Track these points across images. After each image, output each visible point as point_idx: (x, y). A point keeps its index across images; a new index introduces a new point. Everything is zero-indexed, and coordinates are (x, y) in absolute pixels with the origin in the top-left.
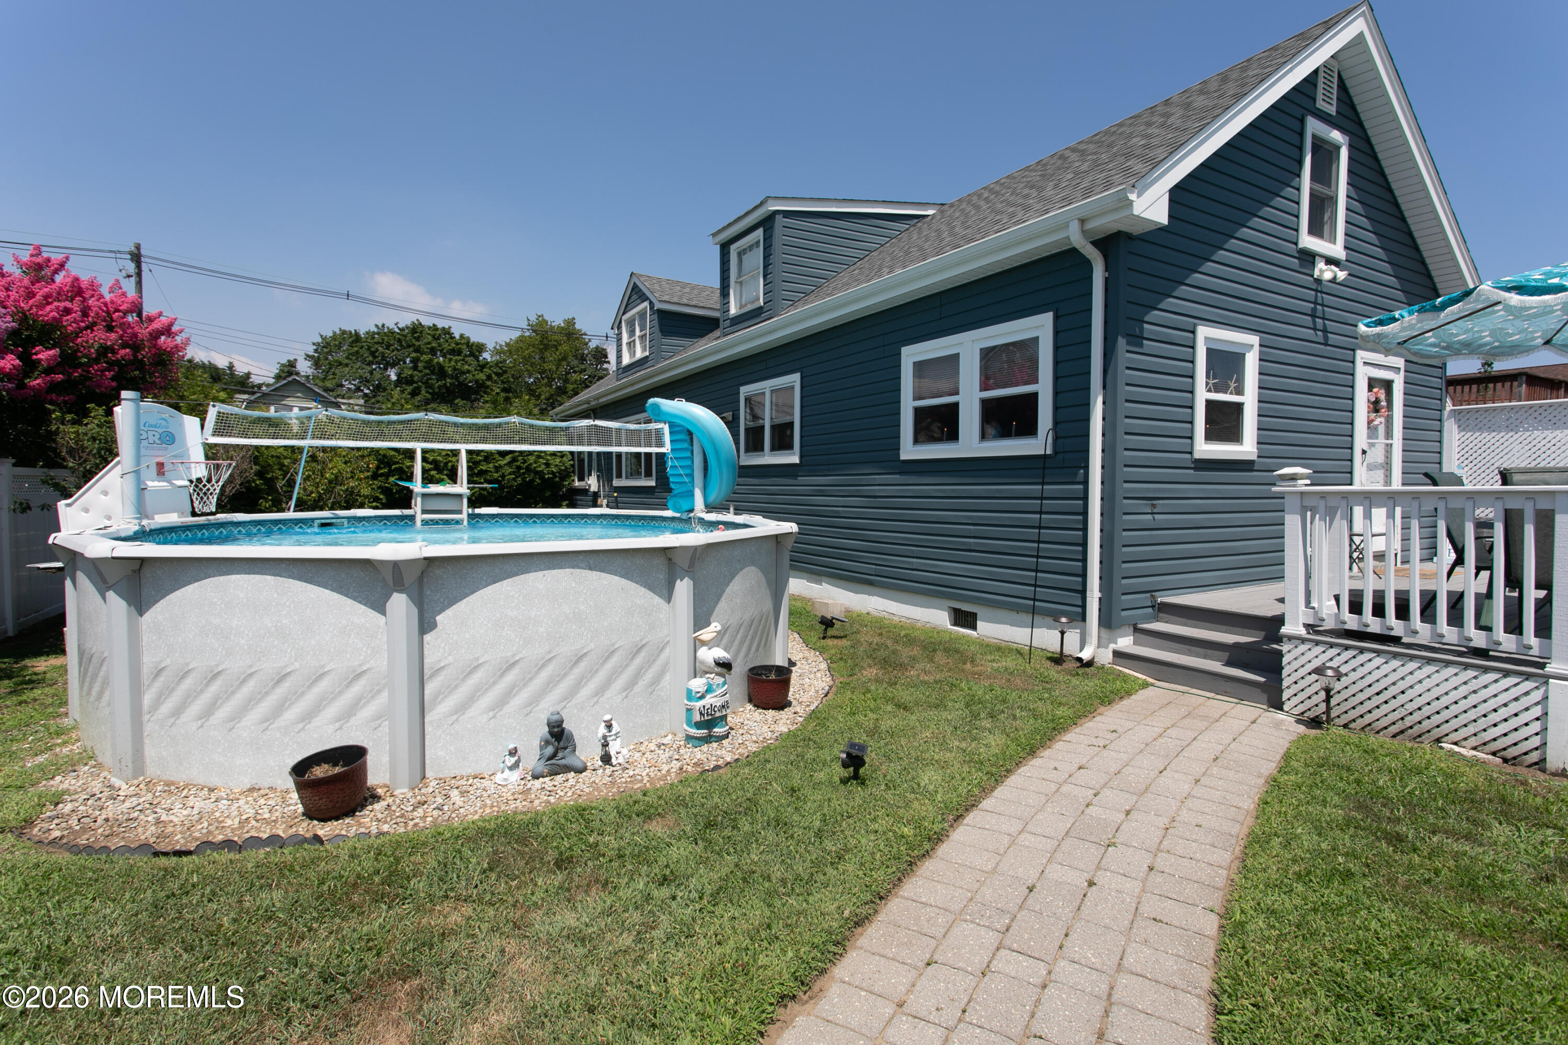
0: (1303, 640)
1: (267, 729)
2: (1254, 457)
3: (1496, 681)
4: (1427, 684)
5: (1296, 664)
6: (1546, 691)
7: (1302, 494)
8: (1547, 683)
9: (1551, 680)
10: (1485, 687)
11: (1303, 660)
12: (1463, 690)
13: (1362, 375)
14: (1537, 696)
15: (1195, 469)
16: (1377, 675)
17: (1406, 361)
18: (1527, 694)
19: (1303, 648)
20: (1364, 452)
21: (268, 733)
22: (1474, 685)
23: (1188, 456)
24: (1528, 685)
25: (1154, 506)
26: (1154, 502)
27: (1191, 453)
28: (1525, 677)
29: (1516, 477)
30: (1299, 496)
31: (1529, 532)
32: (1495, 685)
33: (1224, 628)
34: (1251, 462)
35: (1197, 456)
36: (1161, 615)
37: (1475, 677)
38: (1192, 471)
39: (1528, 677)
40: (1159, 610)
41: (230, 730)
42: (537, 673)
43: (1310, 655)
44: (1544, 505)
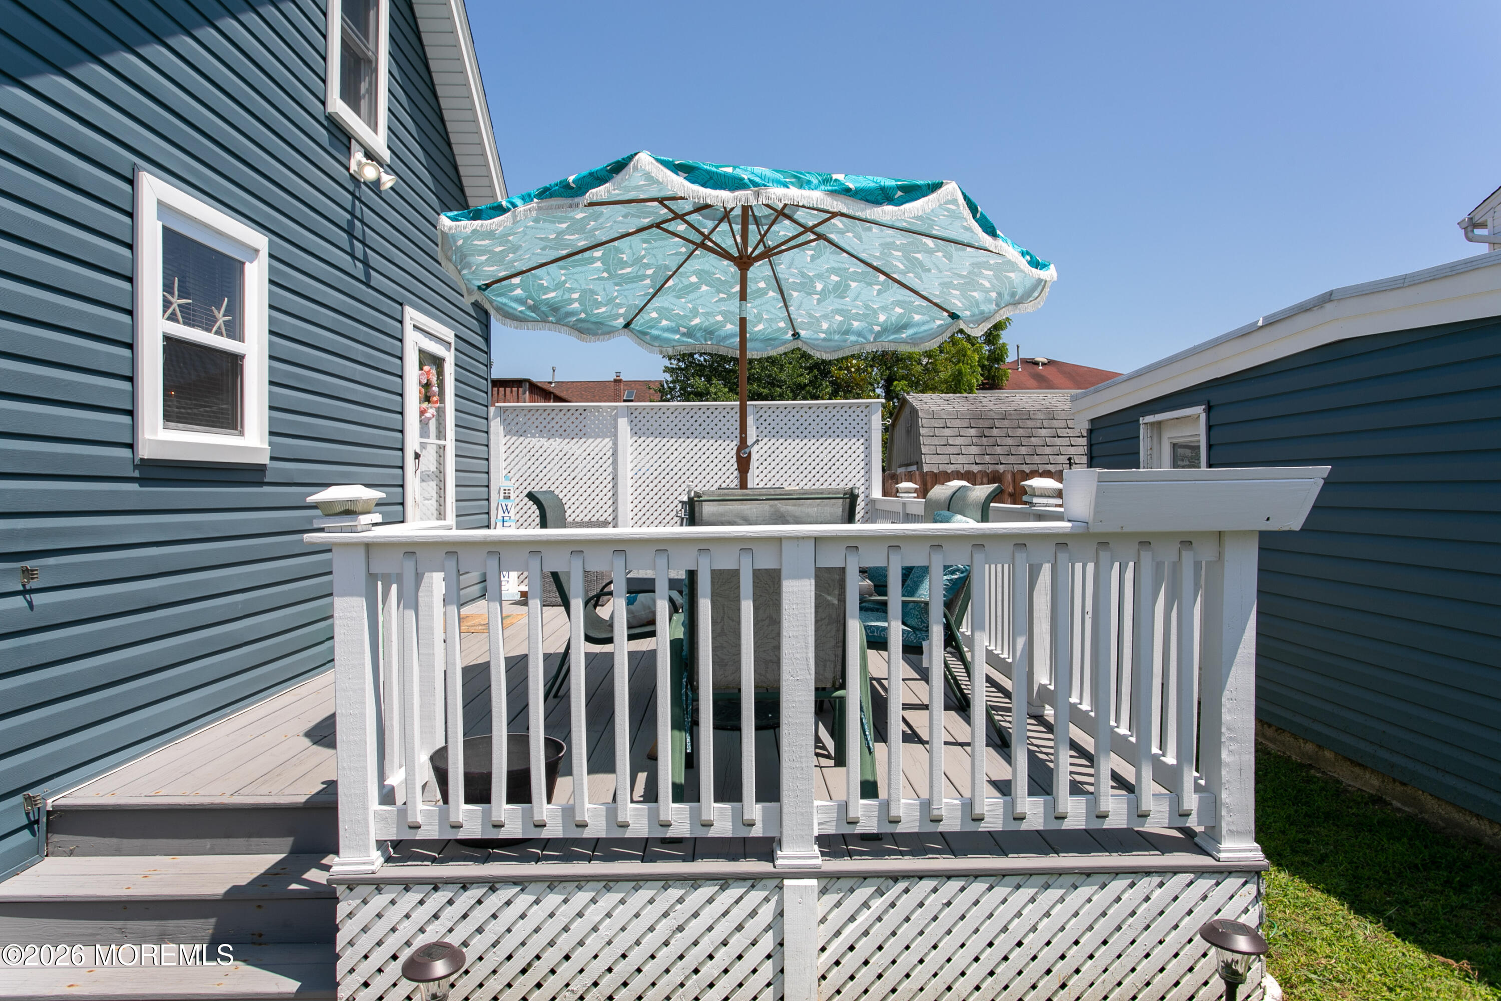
0: (381, 884)
2: (264, 459)
3: (710, 901)
4: (607, 929)
5: (365, 943)
6: (780, 902)
7: (369, 547)
8: (780, 888)
9: (787, 882)
10: (696, 915)
11: (379, 929)
12: (664, 928)
13: (414, 343)
14: (767, 913)
15: (142, 481)
16: (522, 930)
17: (456, 336)
18: (753, 913)
19: (379, 901)
20: (417, 456)
22: (682, 912)
23: (126, 453)
24: (756, 896)
25: (28, 573)
26: (29, 564)
27: (131, 446)
28: (750, 883)
29: (708, 509)
30: (362, 552)
32: (708, 909)
33: (208, 843)
34: (260, 469)
35: (145, 452)
36: (55, 838)
37: (681, 900)
38: (134, 487)
39: (753, 880)
40: (51, 828)
43: (393, 915)
44: (766, 562)
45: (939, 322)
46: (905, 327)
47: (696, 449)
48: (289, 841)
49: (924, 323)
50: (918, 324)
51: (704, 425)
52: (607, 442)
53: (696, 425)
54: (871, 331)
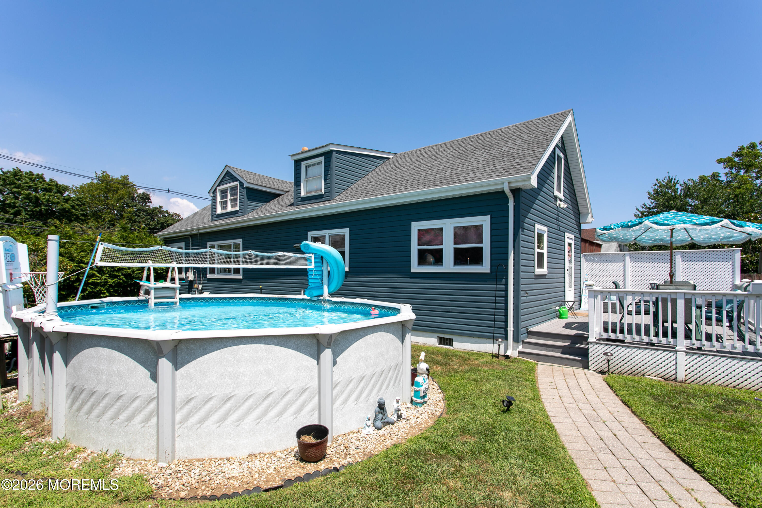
0: (596, 343)
1: (259, 423)
2: (546, 273)
3: (661, 354)
4: (639, 356)
5: (594, 352)
6: (676, 356)
7: (594, 291)
8: (676, 353)
9: (678, 353)
10: (658, 356)
11: (596, 350)
12: (651, 357)
13: (567, 242)
14: (673, 357)
15: (535, 278)
16: (622, 354)
17: (575, 237)
18: (670, 357)
19: (596, 346)
20: (568, 270)
21: (259, 424)
22: (655, 355)
23: (533, 273)
24: (671, 354)
25: (527, 293)
26: (528, 292)
27: (534, 272)
29: (661, 287)
31: (669, 304)
32: (661, 355)
33: (555, 340)
34: (546, 275)
35: (536, 273)
36: (530, 336)
37: (655, 353)
38: (535, 280)
39: (671, 351)
40: (529, 334)
41: (237, 426)
42: (370, 381)
43: (599, 349)
44: (673, 297)
45: (744, 236)
46: (731, 237)
47: (656, 266)
48: (570, 341)
49: (738, 236)
50: (736, 237)
51: (659, 258)
52: (622, 264)
53: (656, 258)
54: (719, 238)
